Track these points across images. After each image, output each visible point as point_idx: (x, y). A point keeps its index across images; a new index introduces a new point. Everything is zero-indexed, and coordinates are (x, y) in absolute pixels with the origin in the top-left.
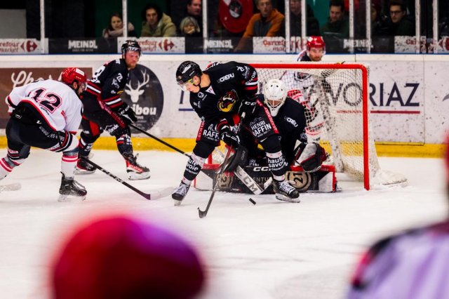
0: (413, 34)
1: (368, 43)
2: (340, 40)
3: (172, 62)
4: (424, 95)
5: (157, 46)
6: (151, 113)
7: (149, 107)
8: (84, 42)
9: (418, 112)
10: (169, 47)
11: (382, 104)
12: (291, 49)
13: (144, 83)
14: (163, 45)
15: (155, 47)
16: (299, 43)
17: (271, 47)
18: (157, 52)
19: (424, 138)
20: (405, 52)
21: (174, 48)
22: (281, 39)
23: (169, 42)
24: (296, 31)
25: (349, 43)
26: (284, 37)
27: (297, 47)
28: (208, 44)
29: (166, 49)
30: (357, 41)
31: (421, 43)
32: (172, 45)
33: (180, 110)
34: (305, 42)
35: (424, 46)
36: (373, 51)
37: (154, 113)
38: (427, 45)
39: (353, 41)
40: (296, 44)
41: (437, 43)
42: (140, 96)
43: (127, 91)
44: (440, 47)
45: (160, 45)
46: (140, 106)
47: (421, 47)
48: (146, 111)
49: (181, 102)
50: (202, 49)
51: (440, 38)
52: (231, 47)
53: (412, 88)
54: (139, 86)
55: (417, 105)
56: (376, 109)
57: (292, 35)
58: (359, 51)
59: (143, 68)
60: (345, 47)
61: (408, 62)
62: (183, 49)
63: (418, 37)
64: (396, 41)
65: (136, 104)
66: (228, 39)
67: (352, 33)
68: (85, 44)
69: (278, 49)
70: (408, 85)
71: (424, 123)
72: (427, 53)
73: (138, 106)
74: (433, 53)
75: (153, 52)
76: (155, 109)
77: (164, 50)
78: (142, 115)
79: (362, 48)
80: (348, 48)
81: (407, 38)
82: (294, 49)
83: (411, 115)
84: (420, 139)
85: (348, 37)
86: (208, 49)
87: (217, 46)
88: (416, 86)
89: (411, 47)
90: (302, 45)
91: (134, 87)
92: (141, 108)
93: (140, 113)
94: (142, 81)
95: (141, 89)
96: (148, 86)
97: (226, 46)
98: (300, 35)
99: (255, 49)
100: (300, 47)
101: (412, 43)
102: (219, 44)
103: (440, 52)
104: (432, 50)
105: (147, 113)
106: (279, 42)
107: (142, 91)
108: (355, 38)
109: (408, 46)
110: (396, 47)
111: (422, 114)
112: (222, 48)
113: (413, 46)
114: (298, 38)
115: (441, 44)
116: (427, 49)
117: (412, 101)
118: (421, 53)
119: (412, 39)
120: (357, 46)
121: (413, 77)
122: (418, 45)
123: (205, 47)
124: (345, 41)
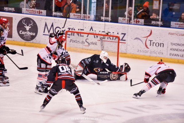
0: (125, 17)
1: (109, 19)
2: (100, 17)
3: (41, 18)
4: (127, 37)
5: (36, 12)
6: (33, 35)
7: (33, 33)
8: (10, 8)
9: (125, 43)
10: (40, 13)
11: (113, 39)
12: (83, 18)
13: (31, 24)
14: (38, 12)
15: (36, 13)
16: (86, 16)
17: (76, 17)
18: (36, 14)
19: (127, 51)
20: (122, 23)
21: (42, 14)
22: (80, 14)
23: (40, 11)
24: (85, 12)
25: (103, 18)
26: (81, 14)
27: (85, 18)
28: (54, 13)
29: (39, 14)
30: (106, 18)
31: (128, 20)
32: (41, 12)
33: (44, 35)
34: (88, 16)
35: (128, 21)
36: (111, 22)
37: (34, 35)
38: (130, 21)
39: (104, 17)
40: (85, 16)
41: (133, 21)
42: (29, 29)
43: (25, 26)
44: (134, 22)
45: (37, 12)
46: (29, 32)
47: (127, 21)
48: (31, 34)
49: (44, 32)
50: (52, 15)
51: (134, 19)
52: (62, 15)
53: (123, 35)
54: (29, 25)
55: (125, 40)
56: (111, 40)
57: (83, 13)
58: (106, 21)
59: (31, 19)
60: (101, 19)
61: (123, 26)
62: (46, 15)
63: (126, 18)
64: (119, 19)
65: (28, 31)
66: (61, 13)
67: (104, 15)
68: (10, 9)
69: (78, 18)
70: (122, 34)
71: (127, 47)
72: (129, 24)
73: (28, 32)
74: (131, 24)
75: (35, 14)
76: (35, 33)
77: (38, 14)
78: (30, 35)
79: (107, 20)
80: (102, 20)
81: (123, 18)
82: (84, 18)
83: (122, 44)
84: (125, 51)
85: (103, 16)
86: (54, 15)
87: (57, 15)
88: (125, 34)
89: (124, 22)
90: (87, 17)
91: (28, 25)
92: (30, 33)
93: (29, 34)
94: (30, 24)
95: (30, 26)
96: (32, 25)
97: (61, 15)
98: (86, 14)
99: (71, 17)
100: (86, 18)
101: (124, 20)
102: (58, 14)
103: (134, 24)
104: (131, 23)
105: (32, 35)
106: (79, 15)
107: (30, 27)
108: (105, 17)
109: (123, 21)
110: (119, 21)
111: (126, 44)
112: (59, 15)
113: (125, 21)
114: (86, 15)
115: (134, 21)
116: (129, 22)
117: (123, 39)
118: (127, 24)
119: (125, 18)
120: (106, 19)
121: (124, 31)
122: (126, 21)
123: (53, 14)
124: (102, 17)
